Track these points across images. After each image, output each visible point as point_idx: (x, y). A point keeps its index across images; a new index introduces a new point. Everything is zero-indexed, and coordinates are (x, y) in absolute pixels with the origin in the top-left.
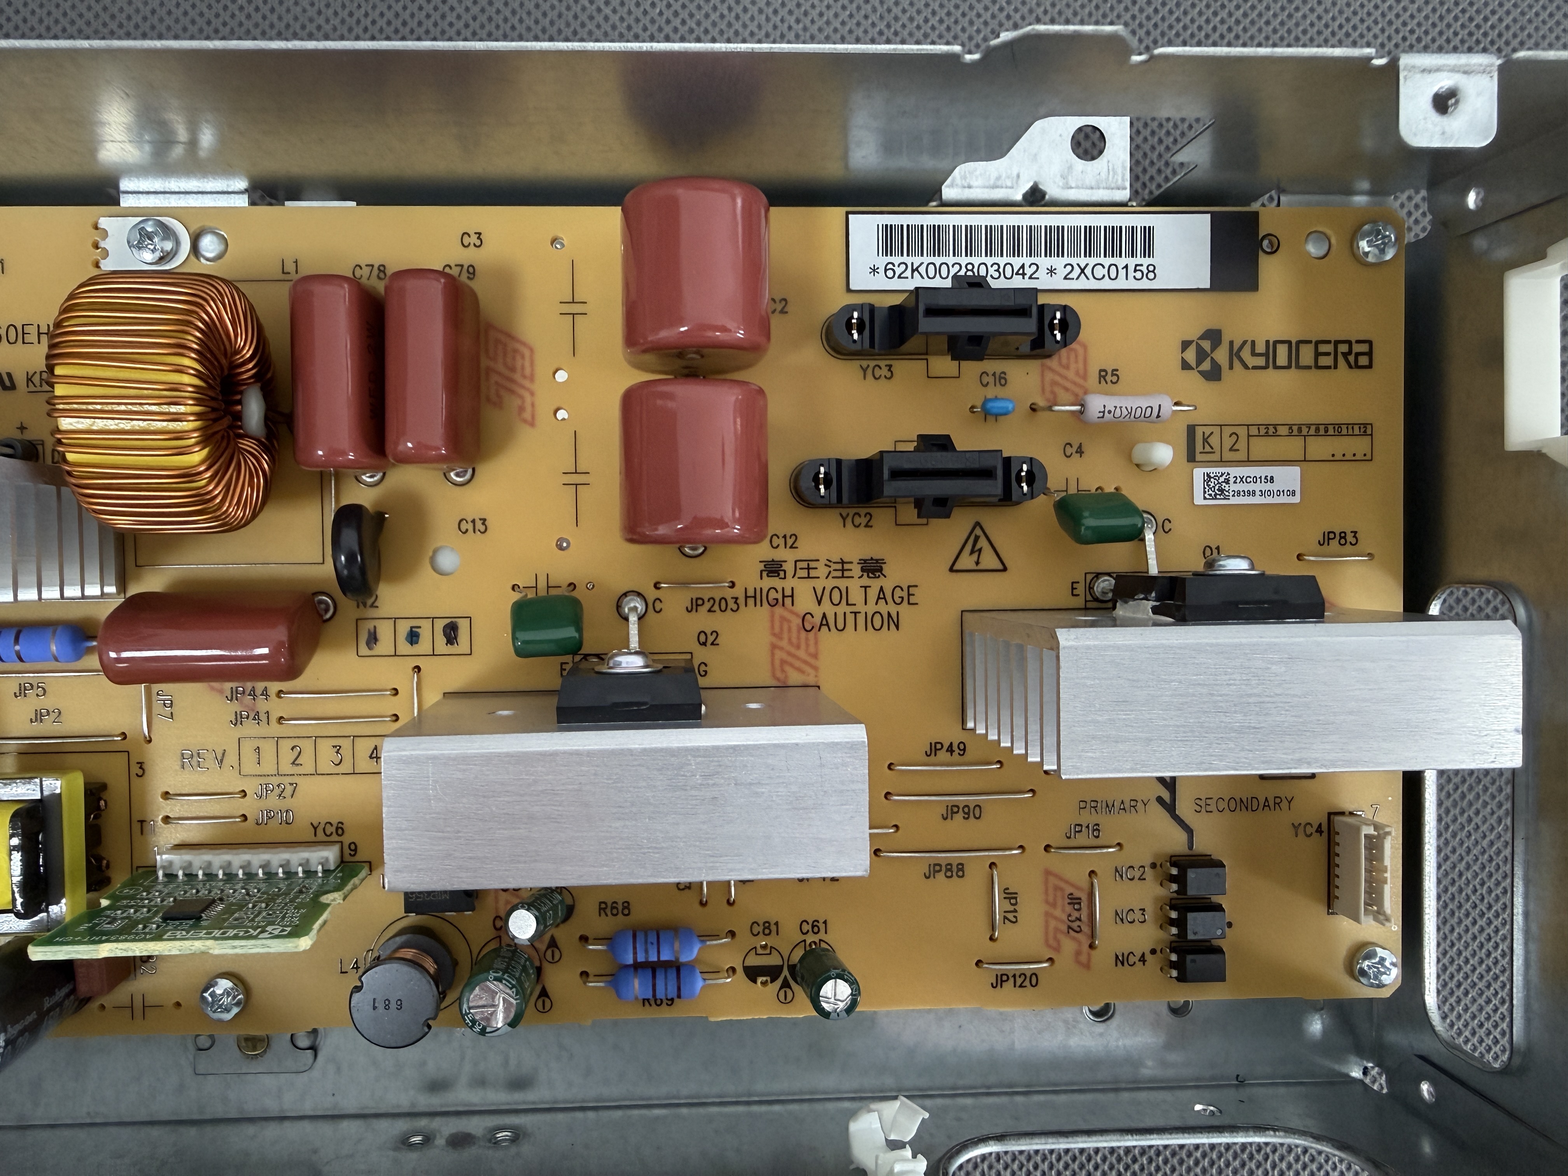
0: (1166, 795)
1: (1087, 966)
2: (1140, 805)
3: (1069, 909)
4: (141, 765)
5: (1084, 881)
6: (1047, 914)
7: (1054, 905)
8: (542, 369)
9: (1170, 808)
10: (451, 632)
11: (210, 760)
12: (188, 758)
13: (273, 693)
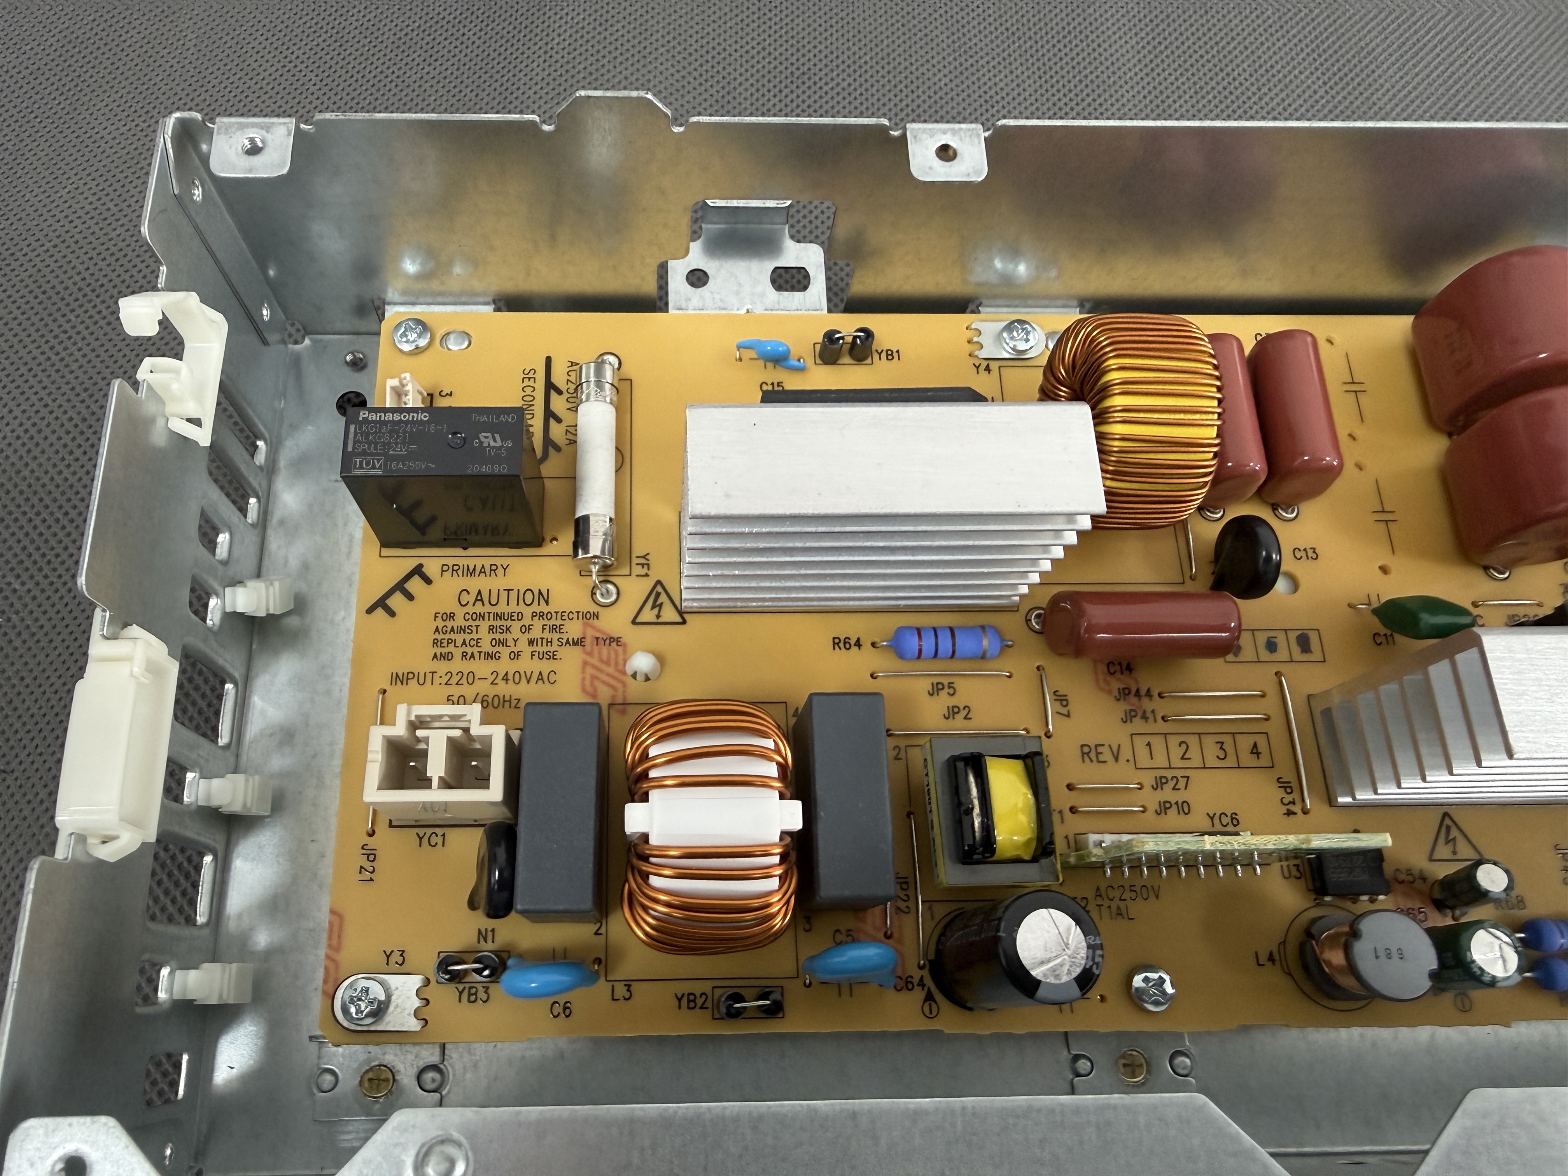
10: (1304, 642)
11: (1107, 755)
12: (1089, 753)
13: (1155, 693)
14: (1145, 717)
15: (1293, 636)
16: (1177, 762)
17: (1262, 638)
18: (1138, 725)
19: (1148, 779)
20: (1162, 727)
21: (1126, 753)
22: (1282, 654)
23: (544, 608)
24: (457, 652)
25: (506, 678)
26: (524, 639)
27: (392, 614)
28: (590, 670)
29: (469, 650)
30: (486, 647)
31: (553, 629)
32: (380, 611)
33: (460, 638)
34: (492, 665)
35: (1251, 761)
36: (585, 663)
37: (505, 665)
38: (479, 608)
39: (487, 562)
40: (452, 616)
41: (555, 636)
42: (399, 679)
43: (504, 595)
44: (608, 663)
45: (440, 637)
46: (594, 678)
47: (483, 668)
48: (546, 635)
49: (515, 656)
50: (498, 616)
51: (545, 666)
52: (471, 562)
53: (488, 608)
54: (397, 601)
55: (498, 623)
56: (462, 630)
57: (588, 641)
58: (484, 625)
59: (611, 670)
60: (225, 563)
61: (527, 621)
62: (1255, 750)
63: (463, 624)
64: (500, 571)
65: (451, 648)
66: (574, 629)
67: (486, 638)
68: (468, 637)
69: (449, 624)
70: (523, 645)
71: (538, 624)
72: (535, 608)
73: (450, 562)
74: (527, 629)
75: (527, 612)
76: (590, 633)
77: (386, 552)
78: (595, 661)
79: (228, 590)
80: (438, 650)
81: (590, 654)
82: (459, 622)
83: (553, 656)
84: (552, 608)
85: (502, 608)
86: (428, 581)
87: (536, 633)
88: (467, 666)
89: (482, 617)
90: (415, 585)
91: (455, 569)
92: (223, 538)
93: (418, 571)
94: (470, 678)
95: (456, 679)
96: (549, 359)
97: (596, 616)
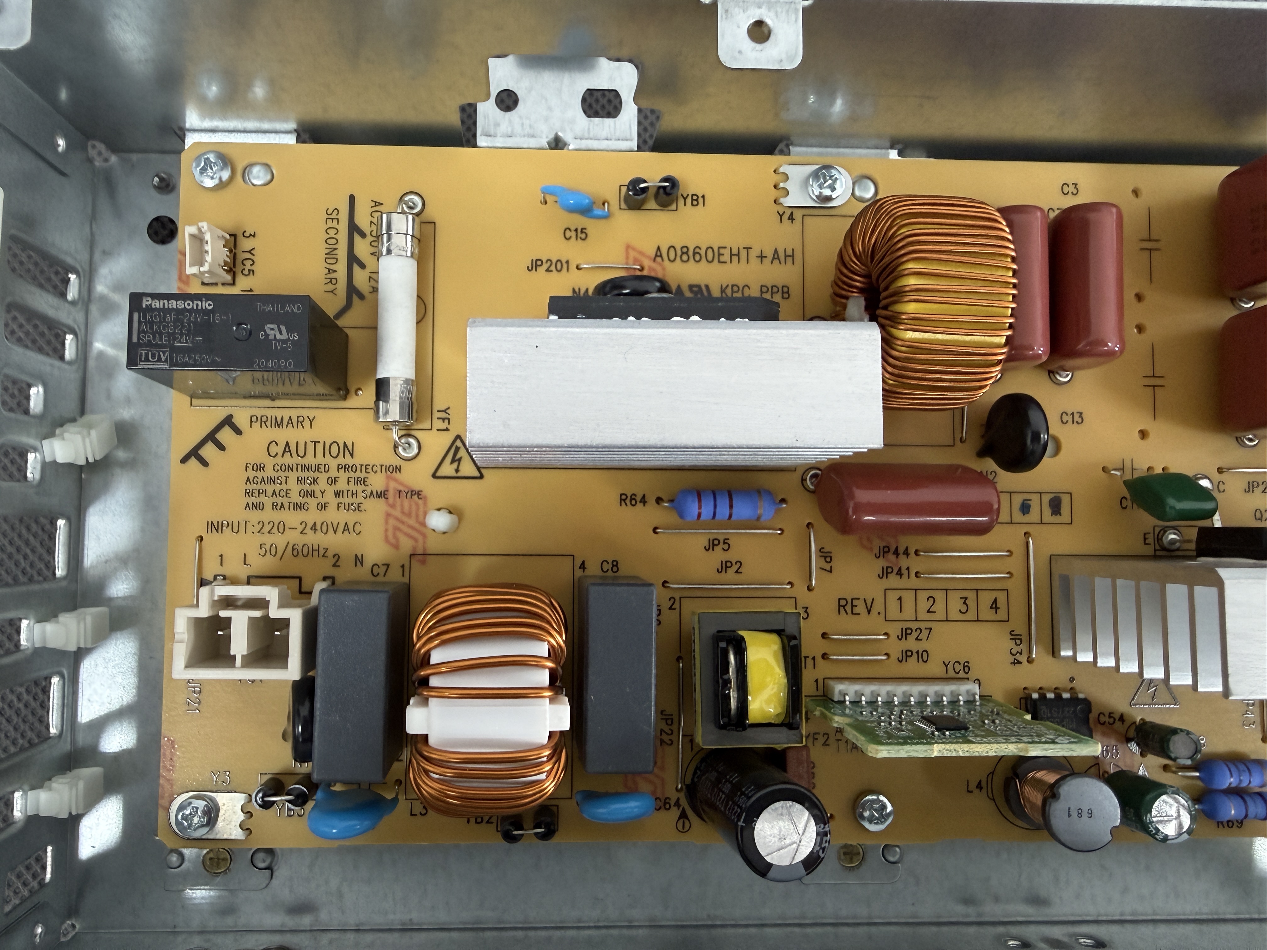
4: (806, 609)
10: (1056, 506)
12: (845, 605)
13: (912, 551)
14: (900, 573)
15: (1046, 498)
16: (922, 615)
17: (1018, 500)
18: (893, 581)
19: (895, 629)
20: (914, 582)
21: (878, 606)
22: (1034, 515)
23: (349, 461)
24: (268, 503)
25: (314, 528)
26: (330, 491)
27: (204, 463)
28: (392, 522)
29: (279, 500)
30: (295, 498)
31: (357, 481)
32: (193, 461)
33: (270, 489)
34: (301, 516)
35: (990, 615)
36: (388, 515)
37: (313, 516)
38: (288, 460)
39: (294, 414)
40: (261, 467)
41: (360, 488)
42: (215, 527)
43: (310, 447)
44: (409, 515)
45: (250, 487)
46: (396, 529)
47: (292, 518)
48: (352, 487)
49: (323, 507)
50: (306, 468)
51: (350, 517)
52: (279, 414)
53: (296, 460)
54: (209, 451)
55: (306, 474)
56: (272, 481)
57: (391, 494)
58: (293, 476)
59: (412, 522)
60: (40, 416)
61: (333, 473)
62: (994, 606)
63: (273, 474)
64: (307, 423)
65: (262, 498)
66: (377, 482)
67: (294, 488)
68: (278, 487)
69: (260, 474)
70: (329, 497)
71: (343, 476)
72: (341, 460)
73: (259, 413)
74: (333, 481)
75: (333, 464)
76: (393, 485)
77: (196, 402)
78: (397, 513)
79: (45, 443)
80: (250, 500)
81: (393, 506)
82: (269, 472)
83: (358, 508)
84: (356, 461)
85: (309, 460)
86: (238, 431)
87: (342, 485)
88: (278, 516)
89: (290, 468)
90: (226, 435)
91: (263, 421)
92: (37, 390)
93: (226, 422)
94: (281, 527)
95: (267, 528)
96: (352, 198)
97: (398, 469)
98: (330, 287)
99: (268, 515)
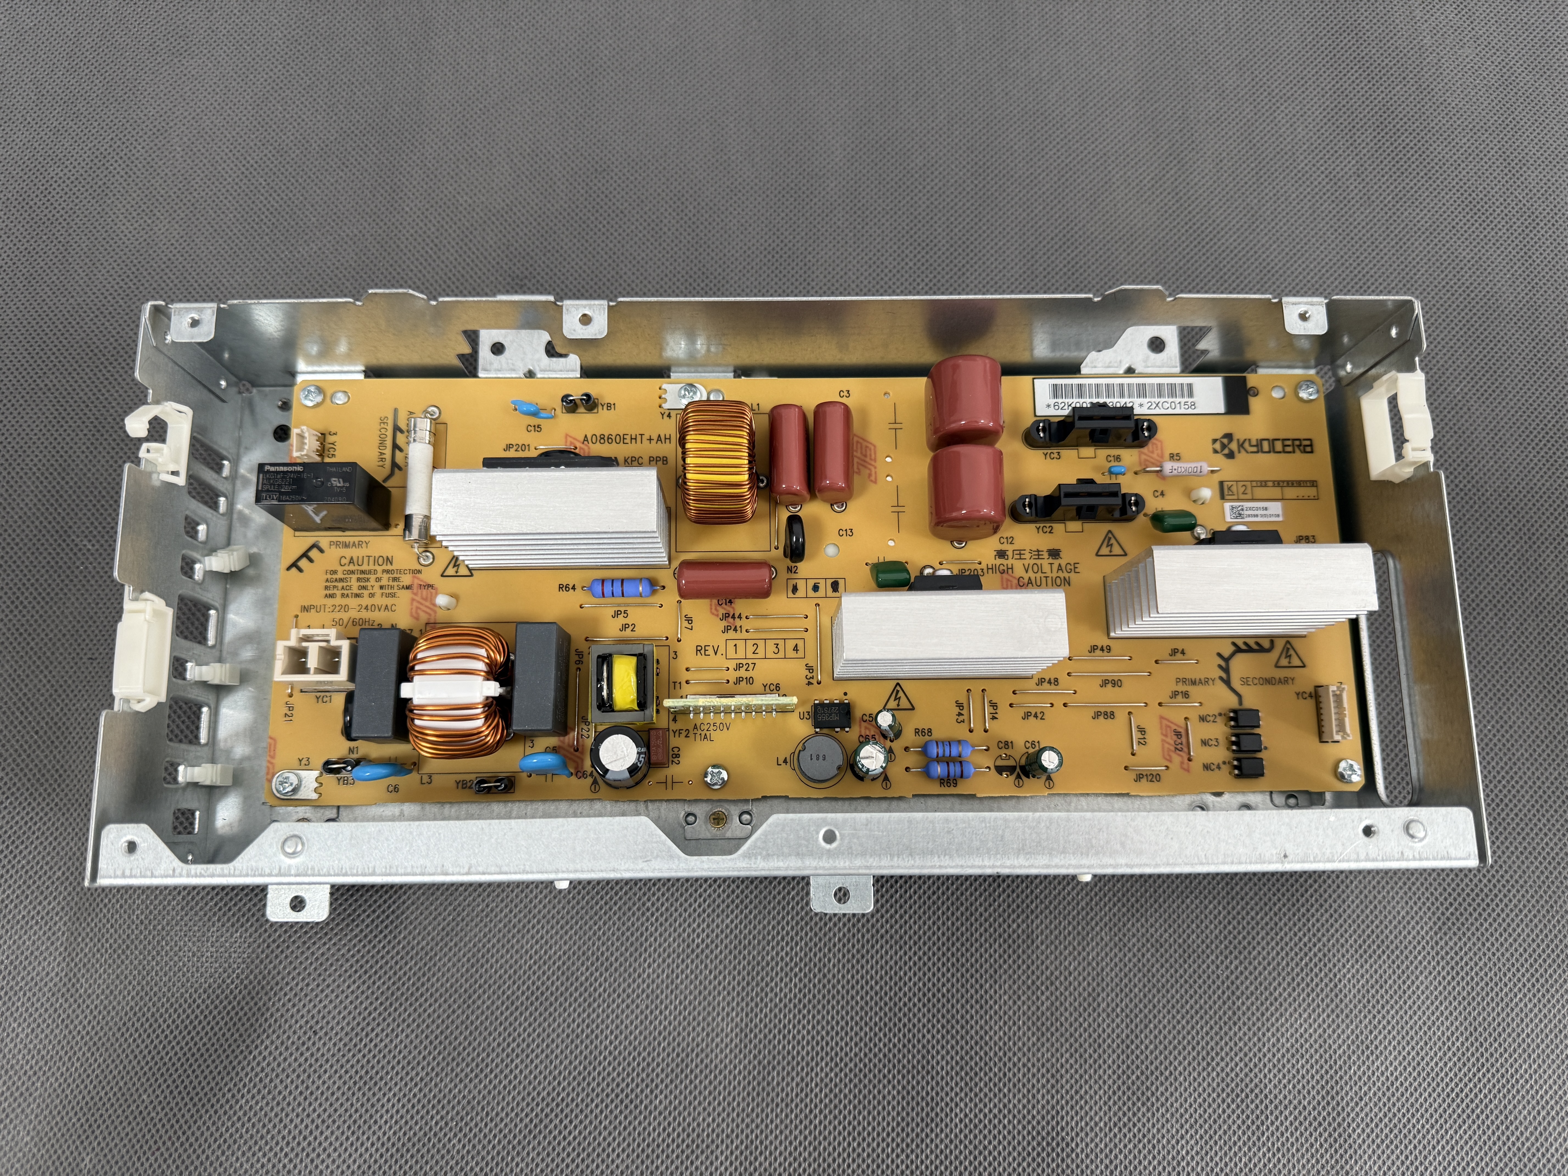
0: (1224, 675)
1: (1188, 770)
2: (1210, 682)
3: (1175, 738)
4: (675, 652)
5: (1182, 722)
6: (1163, 741)
7: (1166, 736)
8: (880, 456)
9: (1227, 682)
10: (835, 586)
11: (711, 651)
12: (699, 650)
13: (743, 616)
14: (735, 630)
15: (829, 582)
16: (750, 655)
17: (811, 584)
18: (731, 634)
19: (732, 665)
20: (745, 635)
21: (722, 650)
22: (821, 592)
23: (389, 567)
24: (338, 593)
25: (366, 608)
26: (377, 585)
27: (300, 570)
28: (415, 604)
29: (346, 592)
30: (355, 590)
31: (395, 579)
32: (294, 570)
33: (340, 585)
34: (359, 601)
35: (793, 654)
36: (413, 600)
37: (366, 601)
38: (352, 567)
39: (356, 539)
40: (335, 572)
41: (395, 584)
42: (305, 609)
43: (366, 559)
44: (426, 600)
45: (328, 584)
46: (417, 608)
47: (353, 602)
48: (391, 583)
49: (372, 595)
50: (363, 572)
51: (389, 601)
52: (347, 539)
53: (357, 567)
54: (303, 563)
55: (363, 576)
56: (341, 580)
57: (415, 587)
58: (354, 577)
59: (428, 604)
60: (204, 543)
61: (379, 575)
62: (796, 649)
63: (342, 576)
64: (364, 545)
65: (335, 591)
66: (406, 580)
67: (355, 584)
68: (345, 584)
69: (334, 576)
70: (377, 590)
71: (385, 576)
72: (385, 567)
73: (335, 539)
74: (378, 580)
75: (379, 569)
76: (416, 582)
77: (297, 533)
78: (418, 598)
79: (207, 558)
80: (328, 592)
81: (416, 594)
82: (340, 575)
83: (393, 595)
84: (394, 567)
85: (365, 567)
86: (322, 551)
87: (384, 582)
88: (344, 601)
89: (352, 572)
90: (314, 553)
91: (337, 544)
92: (202, 528)
93: (315, 546)
94: (346, 608)
95: (338, 608)
96: (396, 411)
97: (419, 572)
98: (381, 463)
99: (338, 601)
